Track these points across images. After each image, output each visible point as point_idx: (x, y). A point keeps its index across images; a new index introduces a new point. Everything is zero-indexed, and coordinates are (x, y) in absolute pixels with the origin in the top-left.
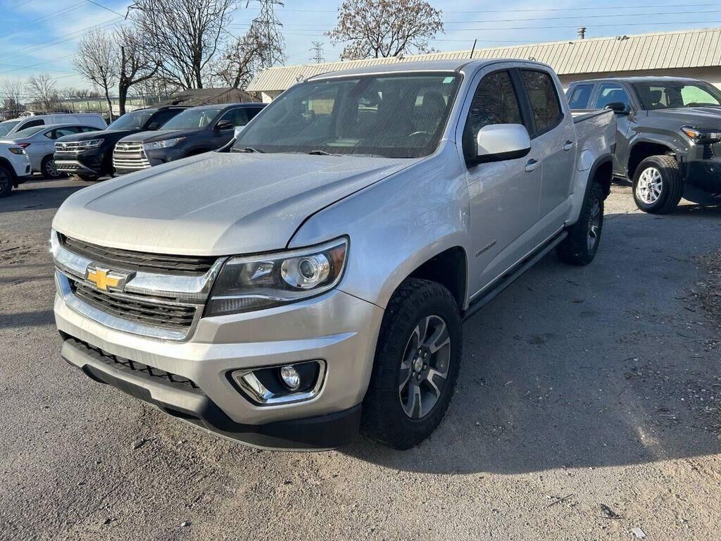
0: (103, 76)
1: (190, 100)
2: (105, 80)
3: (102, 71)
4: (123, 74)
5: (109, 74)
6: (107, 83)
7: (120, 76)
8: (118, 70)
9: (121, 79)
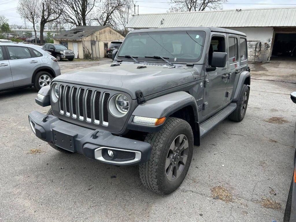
0: (32, 17)
1: (84, 32)
2: (33, 20)
3: (32, 15)
4: (43, 17)
5: (35, 16)
6: (34, 21)
7: (41, 17)
8: (40, 14)
9: (42, 19)
